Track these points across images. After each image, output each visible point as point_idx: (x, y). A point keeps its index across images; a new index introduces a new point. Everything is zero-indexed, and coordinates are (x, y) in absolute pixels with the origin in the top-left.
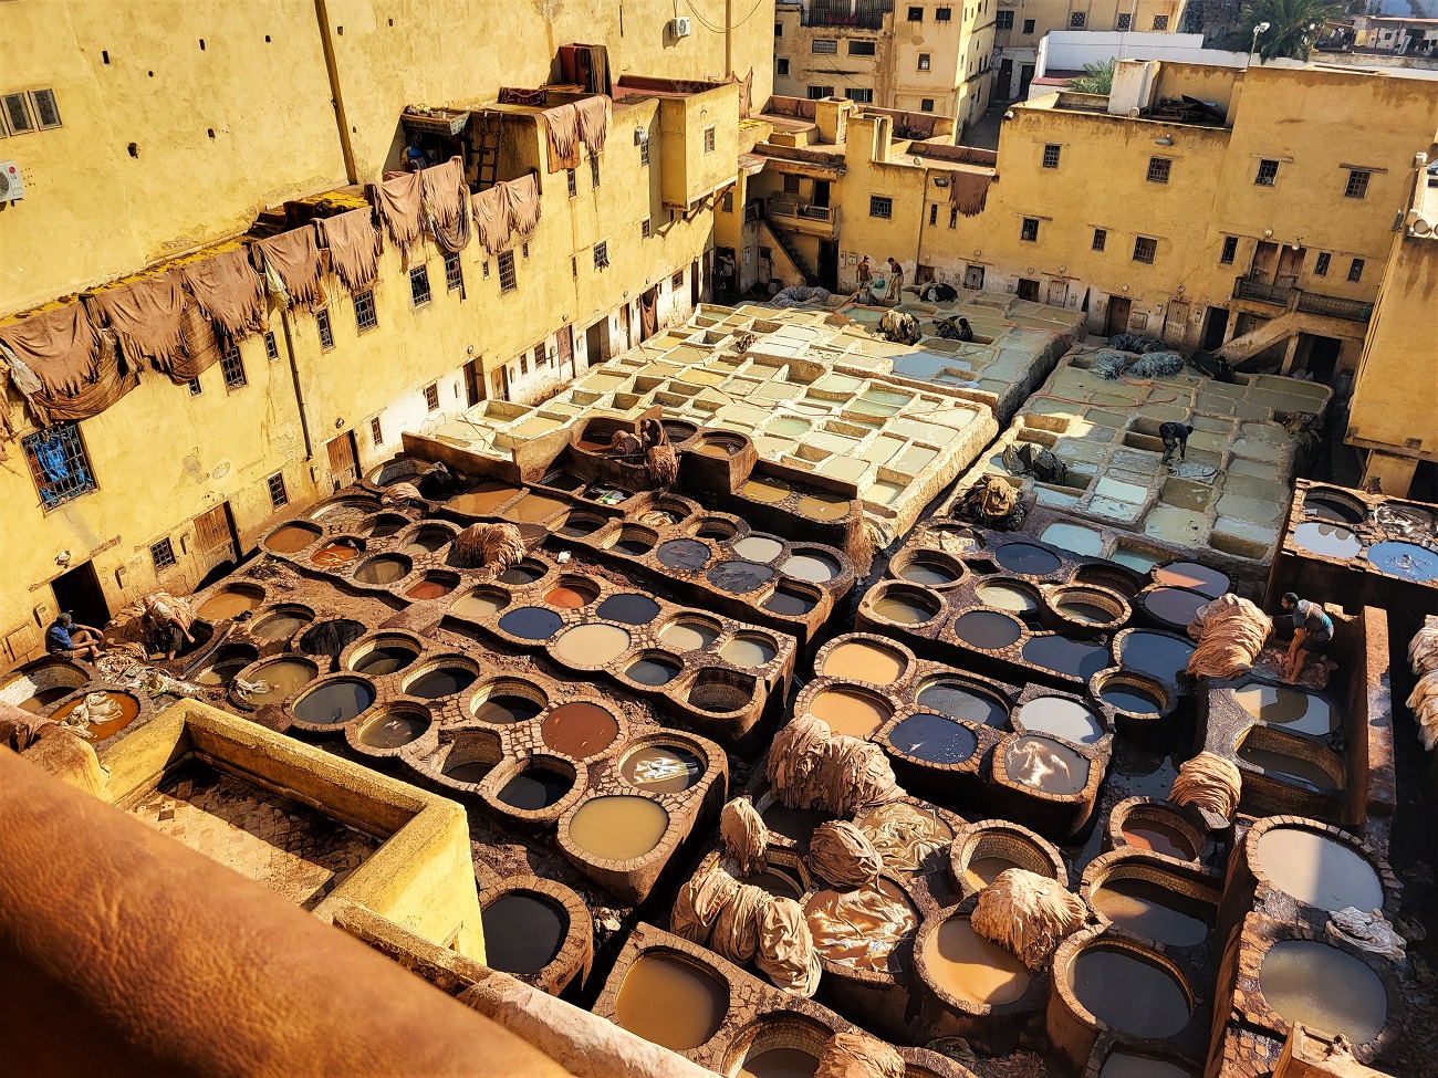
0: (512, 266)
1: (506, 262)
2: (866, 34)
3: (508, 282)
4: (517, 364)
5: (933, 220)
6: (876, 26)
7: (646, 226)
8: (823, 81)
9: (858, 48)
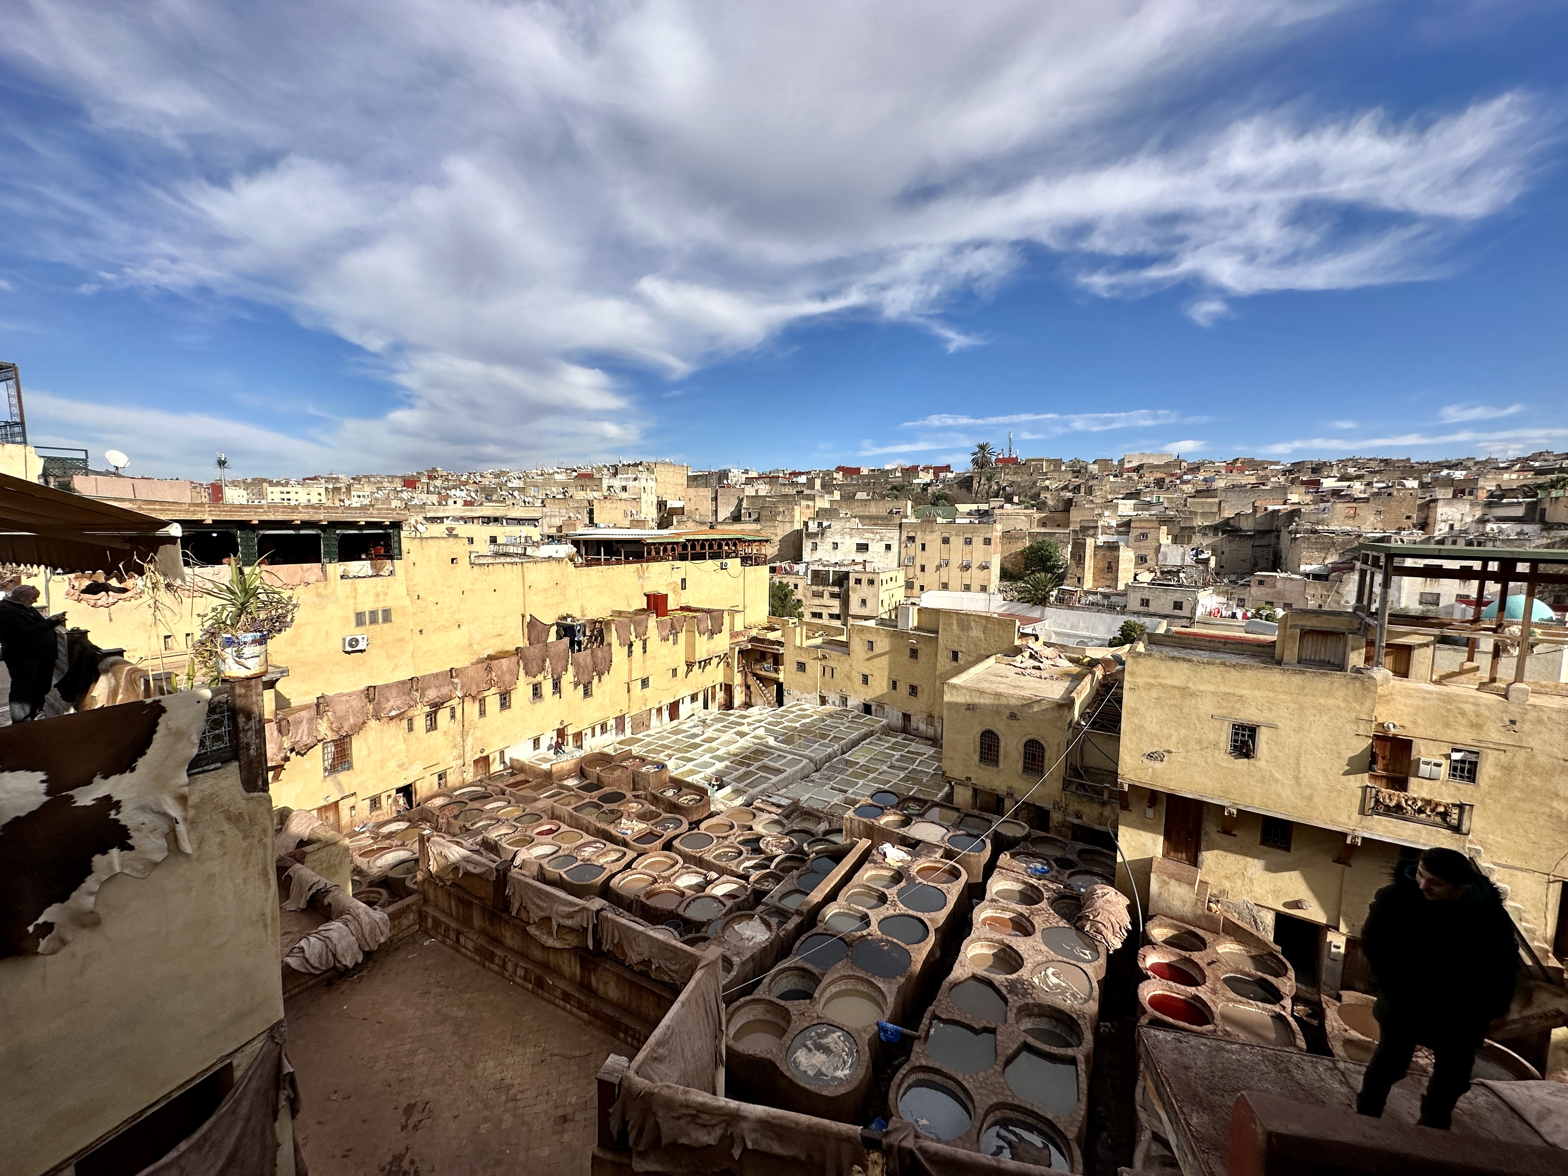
0: (592, 686)
1: (588, 683)
2: (836, 589)
3: (587, 693)
4: (589, 732)
5: (824, 674)
6: (841, 586)
7: (675, 671)
8: (819, 611)
9: (833, 595)
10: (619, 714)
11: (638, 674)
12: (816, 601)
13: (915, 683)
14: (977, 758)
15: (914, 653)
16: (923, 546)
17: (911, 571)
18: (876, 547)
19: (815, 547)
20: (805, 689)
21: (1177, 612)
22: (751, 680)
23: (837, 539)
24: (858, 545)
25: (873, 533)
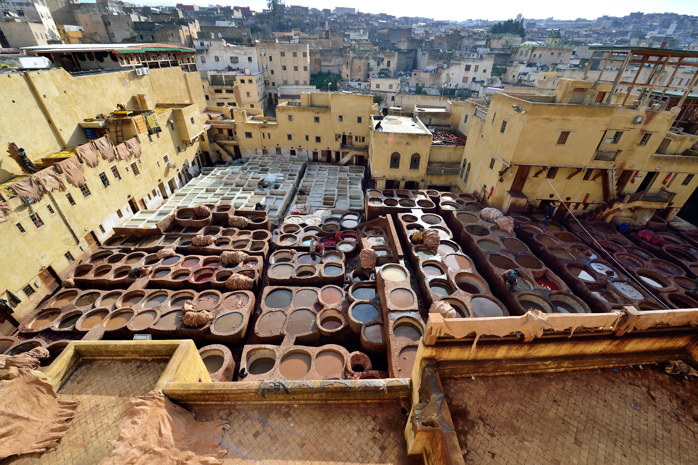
1: (134, 166)
2: (229, 88)
5: (264, 137)
6: (232, 85)
7: (179, 149)
8: (221, 101)
9: (229, 91)
10: (159, 183)
11: (160, 154)
12: (219, 95)
13: (318, 135)
14: (389, 166)
15: (317, 119)
16: (271, 58)
17: (266, 74)
18: (243, 60)
19: (203, 60)
21: (391, 90)
22: (219, 148)
23: (217, 54)
24: (231, 58)
25: (239, 50)
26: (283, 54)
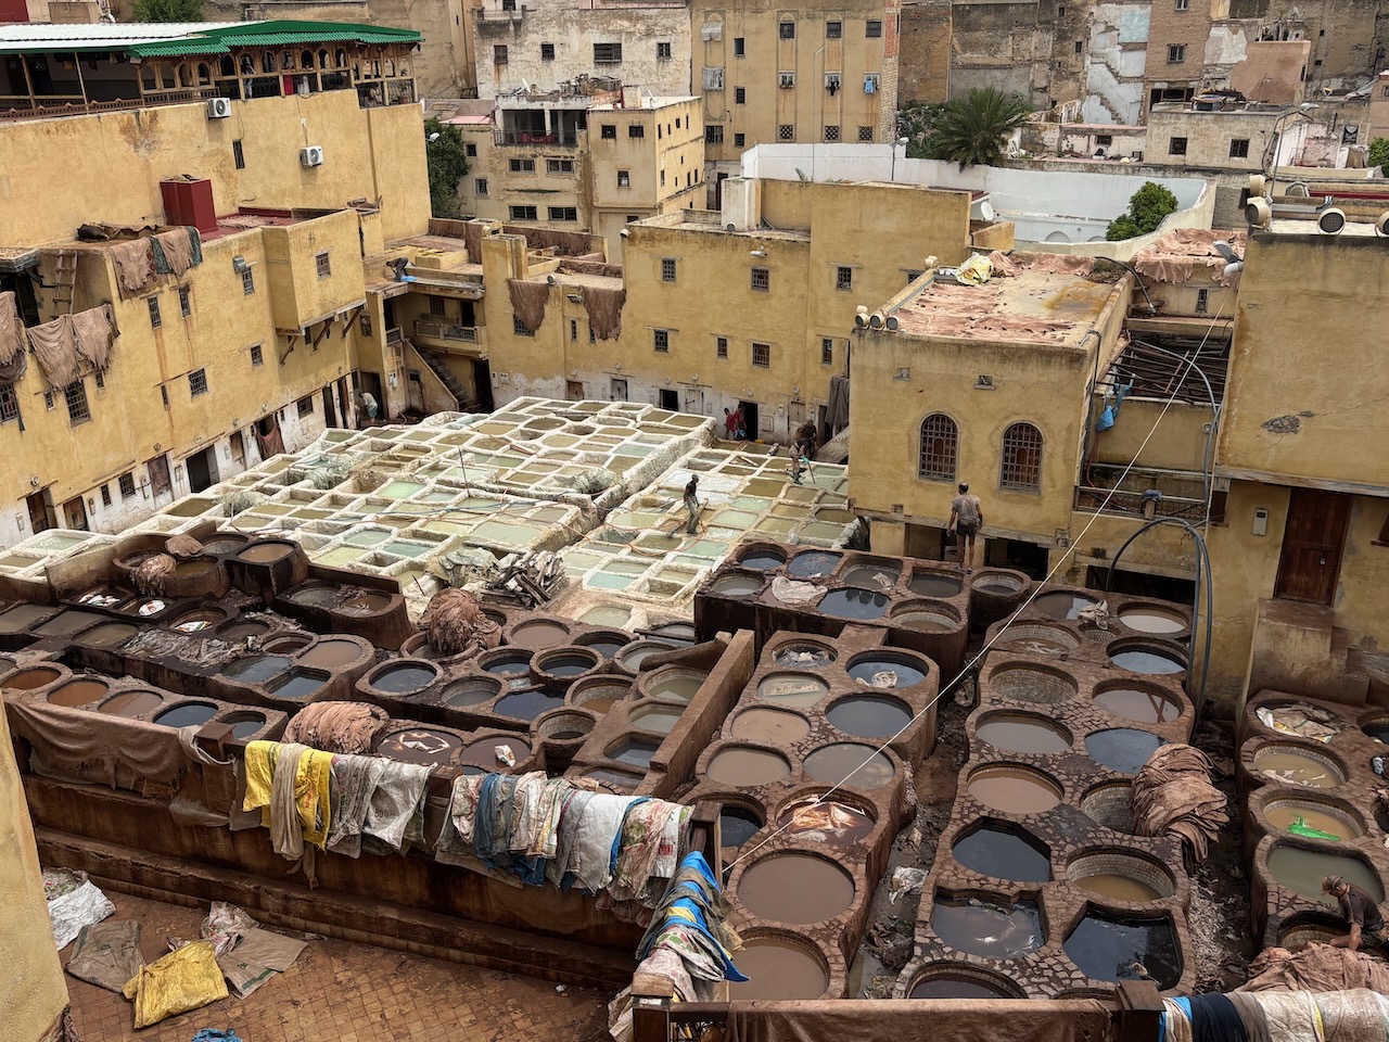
0: (84, 396)
1: (74, 394)
2: (562, 152)
3: (78, 411)
4: (97, 495)
5: (574, 336)
7: (256, 352)
8: (525, 201)
9: (555, 165)
10: (152, 454)
11: (179, 365)
12: (524, 180)
13: (762, 341)
14: (914, 468)
15: (760, 278)
16: (740, 43)
17: (716, 104)
18: (638, 53)
19: (501, 57)
20: (536, 370)
21: (1238, 162)
22: (420, 364)
23: (552, 37)
24: (597, 46)
25: (630, 19)
26: (787, 31)
